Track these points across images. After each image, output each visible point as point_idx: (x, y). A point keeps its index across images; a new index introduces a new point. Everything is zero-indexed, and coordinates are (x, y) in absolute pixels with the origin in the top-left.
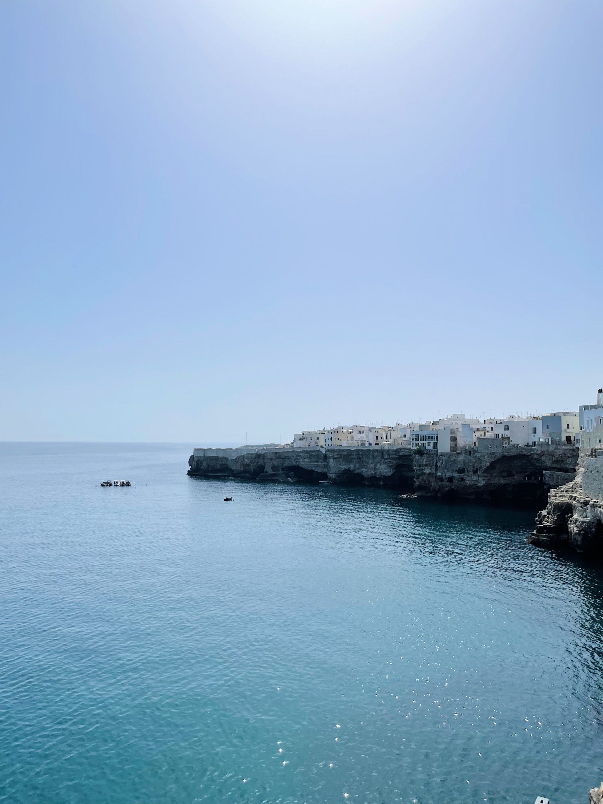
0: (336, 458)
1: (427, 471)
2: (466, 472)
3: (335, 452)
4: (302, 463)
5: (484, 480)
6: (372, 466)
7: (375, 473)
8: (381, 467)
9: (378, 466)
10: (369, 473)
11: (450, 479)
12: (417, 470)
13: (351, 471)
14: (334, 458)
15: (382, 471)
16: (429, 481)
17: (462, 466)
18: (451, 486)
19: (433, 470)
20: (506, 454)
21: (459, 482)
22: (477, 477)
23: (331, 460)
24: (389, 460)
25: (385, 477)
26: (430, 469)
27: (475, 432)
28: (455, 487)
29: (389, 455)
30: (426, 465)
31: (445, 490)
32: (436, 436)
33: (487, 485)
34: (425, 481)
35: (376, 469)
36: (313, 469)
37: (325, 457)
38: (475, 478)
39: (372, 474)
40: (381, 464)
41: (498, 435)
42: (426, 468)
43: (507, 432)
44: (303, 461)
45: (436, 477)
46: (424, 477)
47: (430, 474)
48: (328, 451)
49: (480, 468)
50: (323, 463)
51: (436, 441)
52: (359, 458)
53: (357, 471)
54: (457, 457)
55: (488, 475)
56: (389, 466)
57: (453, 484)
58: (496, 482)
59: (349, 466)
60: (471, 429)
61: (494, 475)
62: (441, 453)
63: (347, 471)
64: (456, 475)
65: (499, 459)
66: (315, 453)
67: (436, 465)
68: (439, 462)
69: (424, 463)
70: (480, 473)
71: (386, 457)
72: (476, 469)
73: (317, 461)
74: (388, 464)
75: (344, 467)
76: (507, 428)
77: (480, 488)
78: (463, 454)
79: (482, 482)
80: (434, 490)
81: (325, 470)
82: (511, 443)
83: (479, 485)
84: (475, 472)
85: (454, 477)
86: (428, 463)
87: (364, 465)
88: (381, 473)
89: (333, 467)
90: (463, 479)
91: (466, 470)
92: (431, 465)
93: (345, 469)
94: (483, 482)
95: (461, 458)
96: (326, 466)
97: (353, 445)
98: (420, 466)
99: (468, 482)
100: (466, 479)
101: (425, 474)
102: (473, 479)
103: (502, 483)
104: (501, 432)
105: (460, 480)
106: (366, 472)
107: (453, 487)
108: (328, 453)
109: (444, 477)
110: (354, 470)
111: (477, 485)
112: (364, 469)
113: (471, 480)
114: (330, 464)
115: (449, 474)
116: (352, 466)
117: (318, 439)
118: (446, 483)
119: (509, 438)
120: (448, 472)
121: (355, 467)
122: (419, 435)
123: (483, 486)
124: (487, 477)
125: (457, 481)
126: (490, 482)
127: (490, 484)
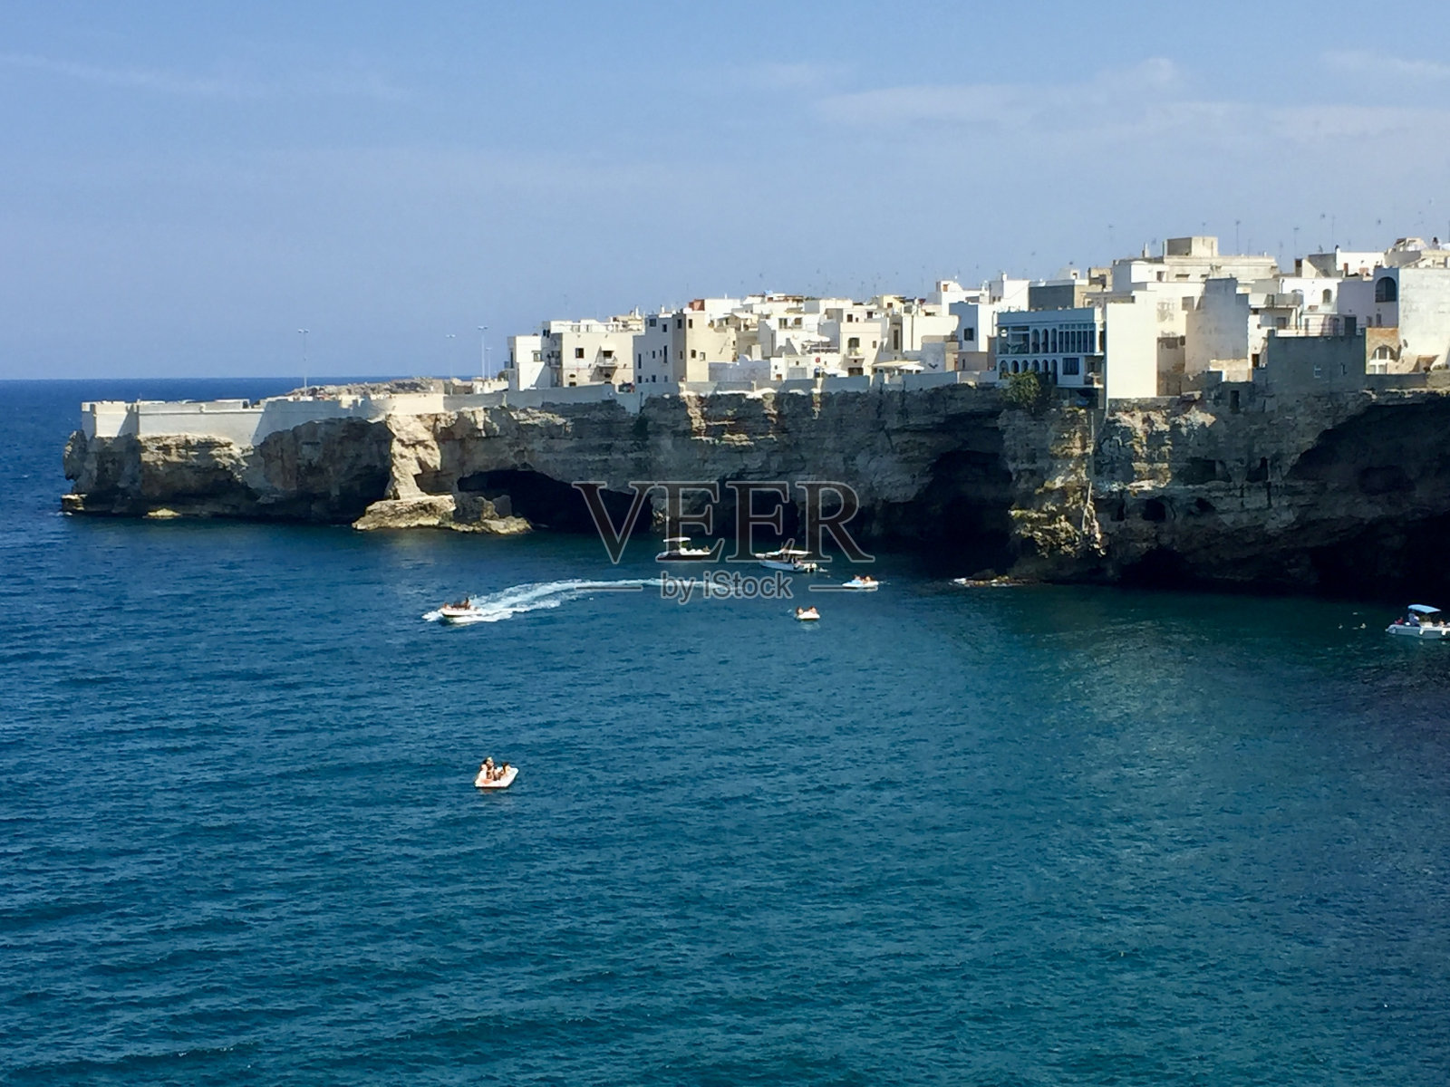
0: (684, 433)
2: (1219, 476)
4: (545, 457)
5: (1290, 506)
8: (873, 465)
9: (861, 460)
11: (1155, 508)
12: (1019, 472)
14: (675, 434)
16: (1069, 519)
17: (1204, 451)
18: (1157, 538)
19: (1086, 476)
21: (1191, 521)
22: (1263, 496)
23: (666, 442)
24: (906, 437)
25: (890, 506)
26: (1073, 469)
27: (1256, 312)
28: (1173, 541)
29: (904, 413)
30: (1058, 453)
31: (1133, 551)
32: (1099, 329)
33: (1302, 526)
35: (850, 475)
36: (589, 480)
37: (641, 428)
38: (1257, 500)
42: (1058, 463)
44: (549, 450)
45: (1097, 501)
49: (1276, 458)
50: (632, 455)
51: (1097, 352)
54: (1182, 415)
55: (1308, 486)
56: (906, 460)
57: (1166, 527)
58: (1341, 512)
61: (1331, 486)
62: (1119, 400)
64: (1178, 490)
65: (1353, 419)
66: (595, 416)
67: (1099, 454)
68: (1110, 439)
69: (1049, 445)
70: (1274, 479)
71: (893, 422)
72: (1258, 463)
73: (609, 448)
74: (902, 452)
75: (723, 468)
77: (1269, 540)
78: (1210, 404)
79: (1282, 517)
80: (1091, 553)
82: (1404, 352)
83: (1273, 526)
84: (1257, 474)
85: (1170, 499)
86: (1064, 442)
87: (803, 460)
88: (871, 490)
89: (673, 471)
90: (1204, 506)
91: (1218, 467)
92: (1079, 451)
94: (1289, 517)
95: (1200, 418)
96: (643, 468)
98: (1031, 458)
99: (1227, 519)
100: (1221, 506)
101: (1051, 488)
102: (1247, 506)
103: (1362, 519)
104: (1364, 308)
105: (1194, 509)
107: (1165, 540)
109: (1130, 502)
111: (1262, 526)
112: (800, 478)
113: (1240, 507)
114: (661, 458)
115: (1149, 490)
118: (1138, 524)
120: (1145, 477)
122: (1027, 328)
123: (1285, 531)
124: (1301, 493)
125: (1180, 516)
126: (1313, 515)
127: (1313, 523)
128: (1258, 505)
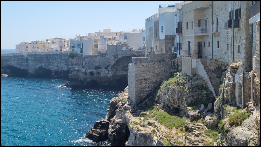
0: (33, 60)
1: (77, 68)
2: (101, 68)
3: (32, 56)
4: (14, 64)
5: (112, 73)
6: (56, 64)
7: (58, 69)
8: (61, 65)
9: (59, 64)
10: (54, 69)
11: (92, 73)
13: (43, 68)
14: (32, 60)
15: (62, 67)
16: (78, 75)
17: (98, 64)
18: (92, 78)
19: (80, 68)
20: (124, 56)
21: (97, 75)
22: (107, 71)
23: (31, 62)
24: (65, 61)
25: (64, 71)
26: (78, 67)
27: (107, 41)
28: (95, 79)
29: (64, 57)
30: (76, 64)
31: (88, 80)
32: (82, 44)
33: (114, 76)
34: (75, 75)
35: (58, 66)
36: (20, 68)
37: (27, 60)
38: (106, 72)
39: (56, 70)
40: (61, 63)
41: (121, 43)
42: (76, 66)
43: (126, 41)
44: (14, 63)
45: (82, 72)
46: (75, 72)
47: (78, 70)
48: (28, 55)
49: (109, 65)
50: (26, 64)
51: (82, 48)
52: (48, 60)
53: (47, 68)
54: (95, 58)
55: (114, 70)
56: (66, 64)
57: (93, 76)
58: (121, 74)
59: (41, 65)
60: (105, 39)
61: (118, 69)
62: (85, 56)
63: (41, 68)
64: (95, 71)
65: (120, 59)
66: (20, 57)
67: (82, 64)
68: (84, 62)
69: (75, 63)
70: (109, 69)
71: (63, 59)
72: (106, 66)
73: (22, 63)
74: (65, 63)
75: (39, 65)
76: (125, 38)
77: (110, 78)
78: (99, 56)
79: (111, 75)
80: (81, 81)
81: (27, 68)
82: (128, 48)
83: (109, 76)
84: (107, 68)
85: (94, 72)
86: (77, 63)
87: (51, 64)
88: (61, 69)
89: (32, 66)
90: (99, 73)
91: (101, 67)
92: (79, 64)
93: (39, 67)
94: (112, 74)
95: (98, 59)
96: (27, 65)
97: (45, 51)
98: (72, 65)
99: (102, 75)
100: (101, 73)
101: (75, 70)
102: (105, 73)
103: (124, 75)
104: (123, 41)
105: (97, 73)
106: (52, 68)
107: (93, 78)
108: (28, 57)
109: (87, 72)
110: (45, 68)
111: (108, 76)
112: (51, 67)
113: (104, 73)
114: (30, 64)
115: (90, 70)
116: (43, 65)
117: (27, 47)
118: (90, 76)
119: (127, 45)
120: (89, 68)
121: (45, 66)
123: (111, 77)
124: (113, 71)
125: (96, 74)
126: (116, 74)
127: (116, 75)
128: (107, 73)
